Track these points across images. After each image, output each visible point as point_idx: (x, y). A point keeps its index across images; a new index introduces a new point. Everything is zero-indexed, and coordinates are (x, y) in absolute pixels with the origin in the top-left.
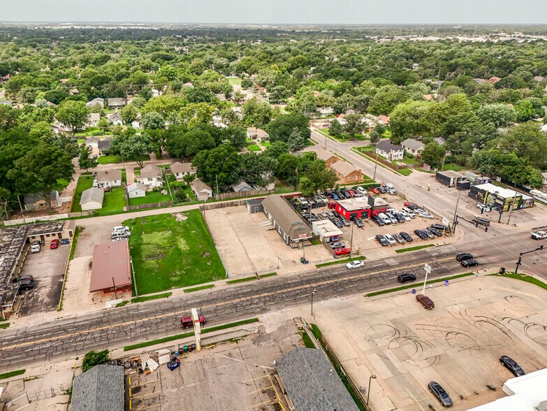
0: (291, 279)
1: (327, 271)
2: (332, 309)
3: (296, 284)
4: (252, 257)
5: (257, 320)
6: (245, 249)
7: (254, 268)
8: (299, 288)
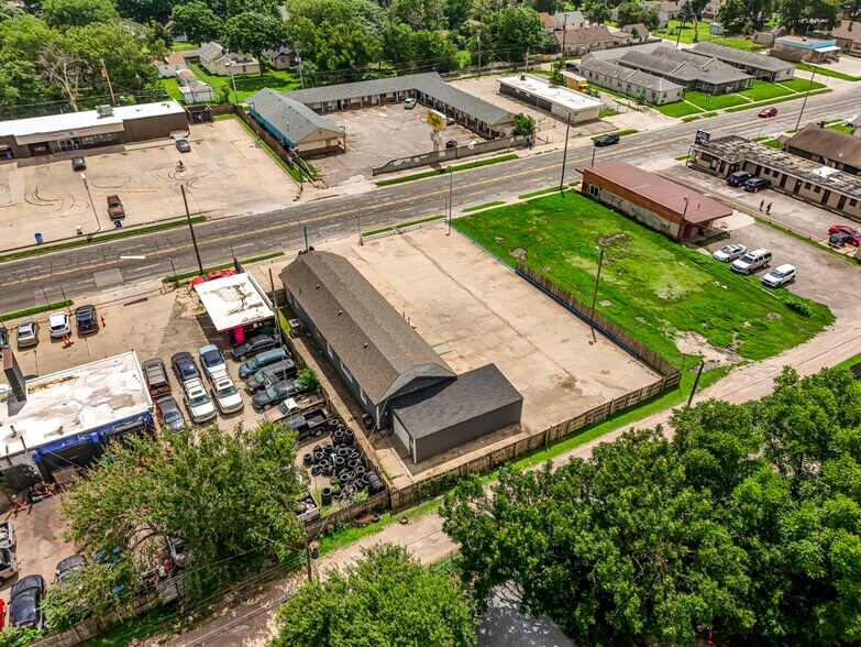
0: (334, 230)
1: (263, 248)
2: (271, 200)
3: (326, 222)
4: (420, 258)
5: (379, 184)
6: (444, 272)
7: (408, 239)
8: (320, 218)
